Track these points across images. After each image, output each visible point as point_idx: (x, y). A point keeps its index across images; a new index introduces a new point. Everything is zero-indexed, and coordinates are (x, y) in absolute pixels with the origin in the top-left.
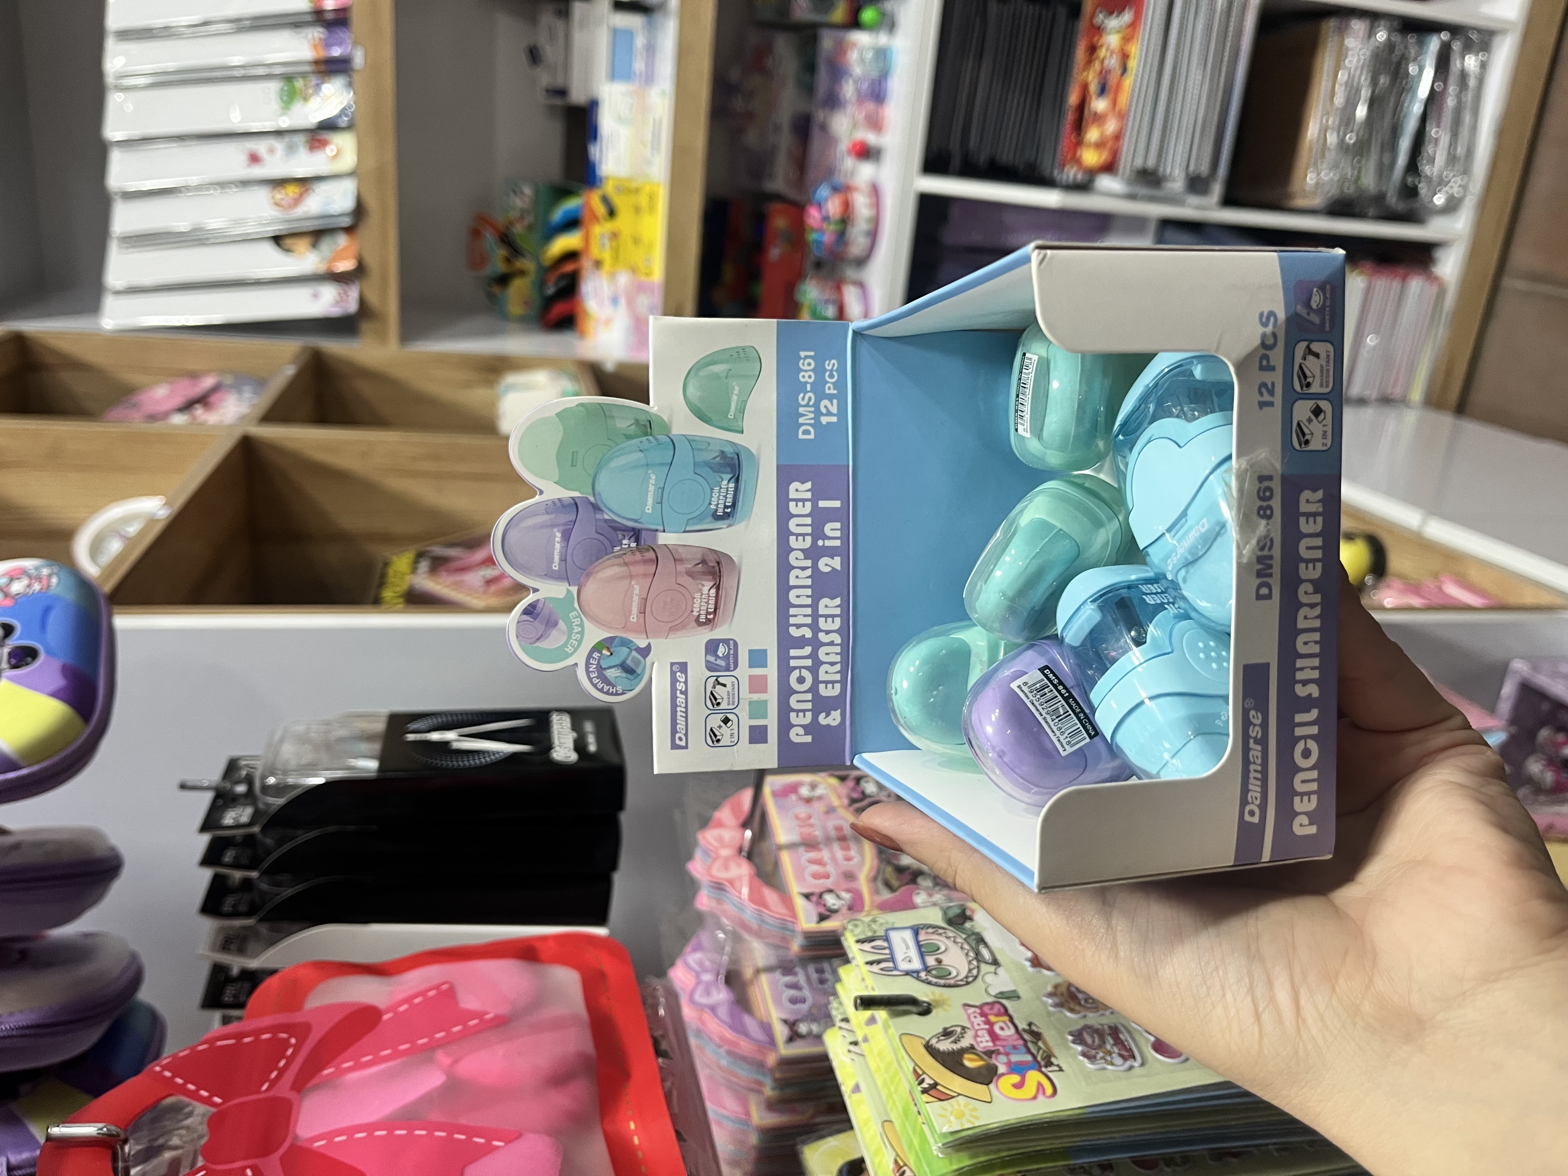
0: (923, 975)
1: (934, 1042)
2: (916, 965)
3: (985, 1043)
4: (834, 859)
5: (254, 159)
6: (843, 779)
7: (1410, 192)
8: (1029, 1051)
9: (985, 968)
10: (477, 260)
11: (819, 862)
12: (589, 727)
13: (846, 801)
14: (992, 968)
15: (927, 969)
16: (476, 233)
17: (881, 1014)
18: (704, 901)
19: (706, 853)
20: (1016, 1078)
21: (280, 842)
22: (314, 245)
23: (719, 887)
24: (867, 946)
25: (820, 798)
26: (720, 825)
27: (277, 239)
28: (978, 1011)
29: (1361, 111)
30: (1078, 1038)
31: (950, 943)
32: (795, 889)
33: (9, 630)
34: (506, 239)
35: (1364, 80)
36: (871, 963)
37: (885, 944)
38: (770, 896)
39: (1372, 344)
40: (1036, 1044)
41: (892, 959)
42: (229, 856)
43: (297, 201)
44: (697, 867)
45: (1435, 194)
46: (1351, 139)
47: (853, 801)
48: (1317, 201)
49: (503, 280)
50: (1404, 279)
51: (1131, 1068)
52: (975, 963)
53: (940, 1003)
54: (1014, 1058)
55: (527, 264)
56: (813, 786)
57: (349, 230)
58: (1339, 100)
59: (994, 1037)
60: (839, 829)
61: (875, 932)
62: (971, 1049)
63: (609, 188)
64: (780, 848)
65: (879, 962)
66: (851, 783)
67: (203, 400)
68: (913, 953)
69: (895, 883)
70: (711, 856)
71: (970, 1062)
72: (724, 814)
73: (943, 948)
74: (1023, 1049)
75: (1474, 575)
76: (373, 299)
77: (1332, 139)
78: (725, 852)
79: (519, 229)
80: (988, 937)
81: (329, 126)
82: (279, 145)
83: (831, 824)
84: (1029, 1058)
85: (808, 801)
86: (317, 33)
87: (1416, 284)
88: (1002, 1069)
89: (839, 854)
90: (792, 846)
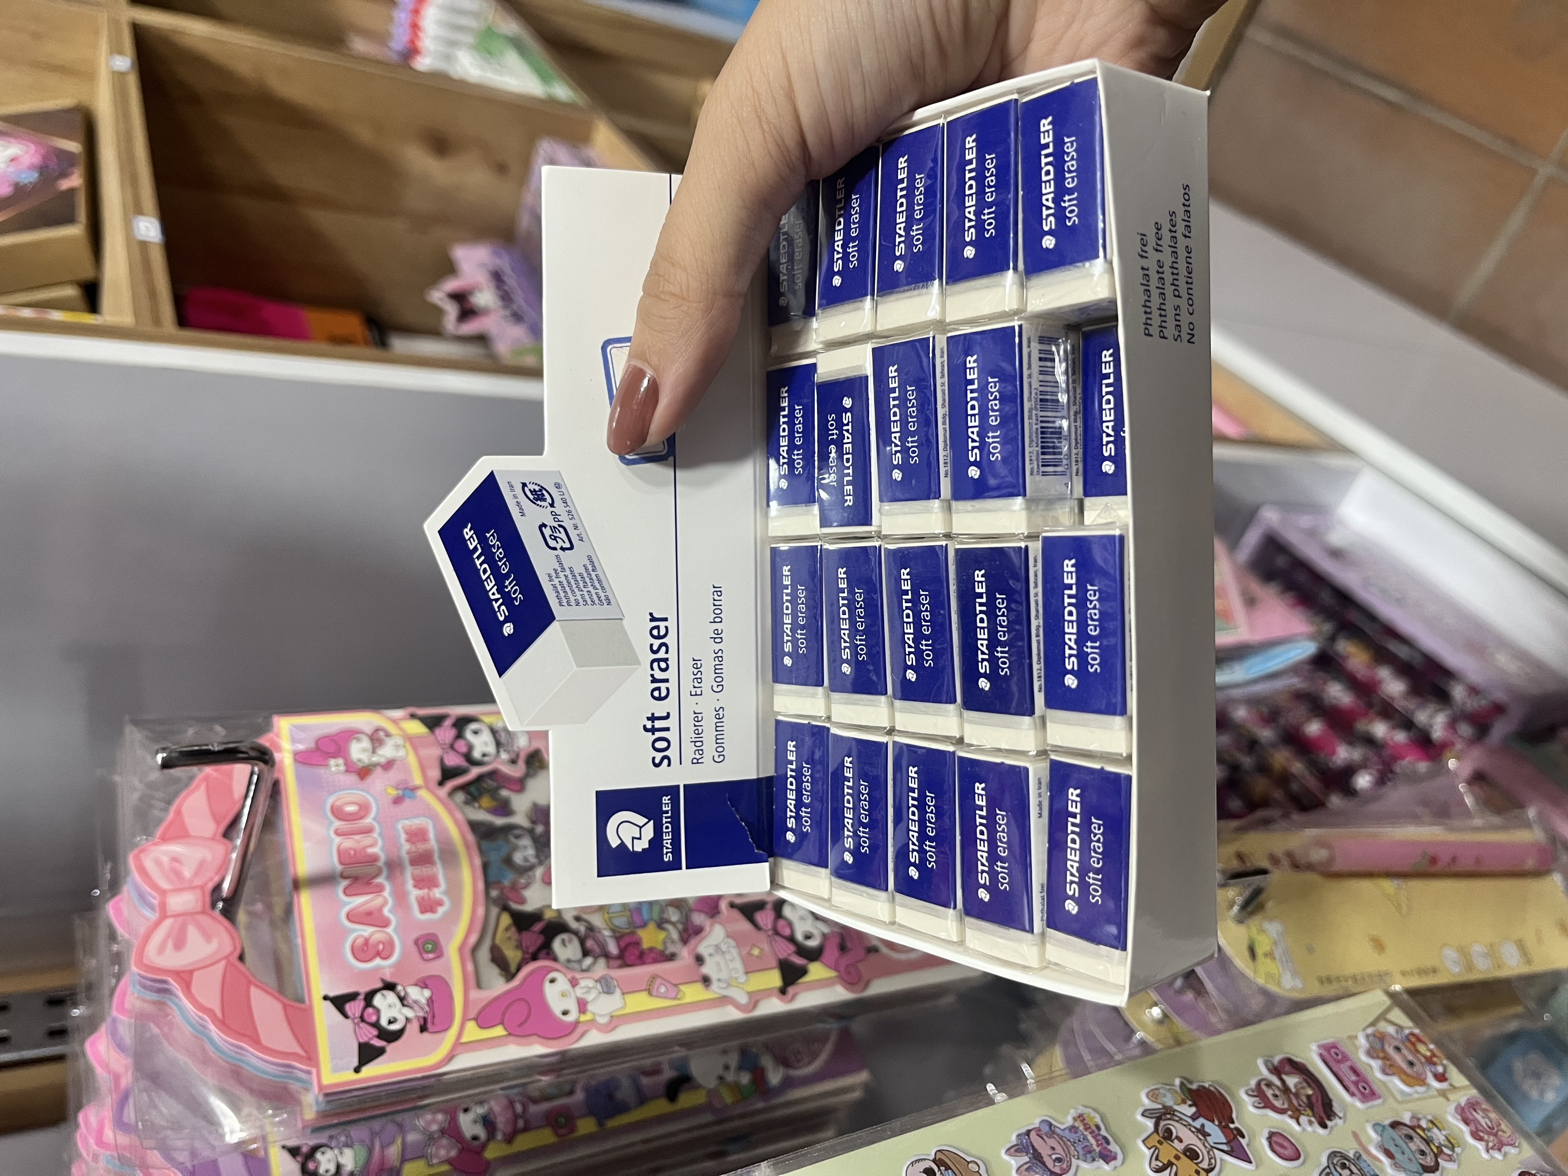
4: (402, 909)
6: (432, 723)
13: (434, 773)
19: (142, 894)
25: (388, 765)
26: (180, 833)
32: (318, 982)
44: (126, 917)
47: (448, 774)
56: (377, 738)
60: (417, 836)
64: (298, 883)
66: (446, 735)
69: (513, 955)
72: (189, 813)
78: (181, 904)
83: (403, 825)
85: (364, 772)
89: (414, 896)
90: (321, 880)
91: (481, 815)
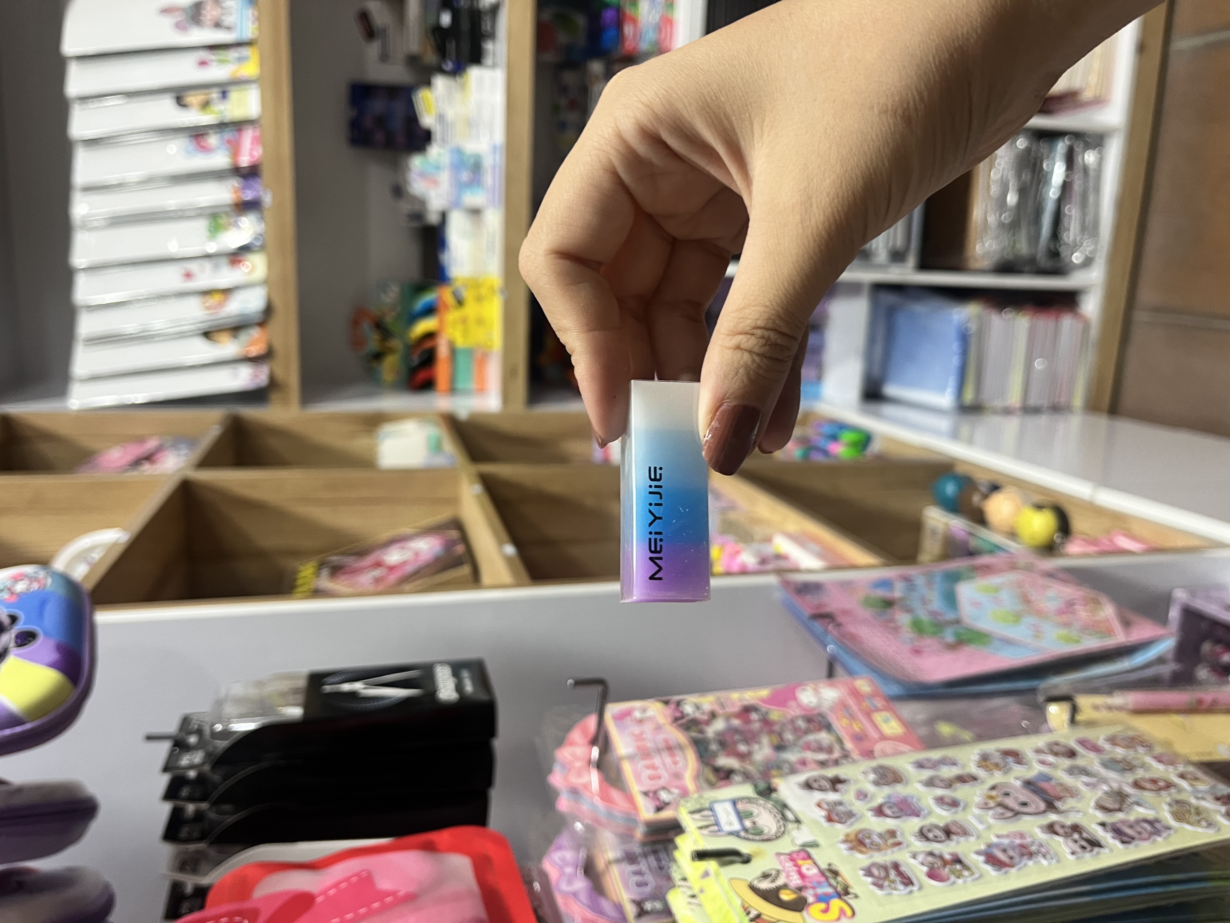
0: (743, 834)
1: (756, 883)
2: (737, 827)
3: (796, 881)
4: (664, 764)
5: (188, 275)
6: (666, 703)
7: (1054, 254)
8: (830, 885)
9: (790, 826)
10: (357, 343)
11: (653, 767)
12: (465, 674)
13: (670, 720)
14: (795, 825)
15: (746, 830)
16: (355, 323)
17: (712, 865)
18: (564, 804)
19: (563, 766)
20: (822, 906)
21: (226, 778)
22: (235, 337)
23: (575, 792)
24: (697, 816)
25: (649, 719)
26: (572, 744)
27: (207, 334)
28: (788, 857)
29: (1012, 199)
30: (868, 872)
31: (761, 809)
32: (636, 789)
33: (14, 619)
34: (380, 326)
35: (1011, 176)
36: (701, 828)
37: (710, 813)
38: (615, 794)
39: (1039, 368)
40: (835, 878)
41: (717, 824)
42: (185, 792)
43: (221, 305)
44: (556, 779)
45: (1073, 254)
46: (1006, 218)
47: (676, 719)
48: (986, 264)
49: (378, 356)
50: (1057, 318)
51: (911, 892)
52: (782, 822)
53: (759, 853)
54: (820, 891)
55: (396, 343)
56: (644, 710)
57: (262, 324)
58: (995, 190)
59: (802, 876)
60: (666, 741)
61: (702, 804)
62: (785, 886)
63: (458, 284)
64: (621, 759)
65: (707, 827)
66: (673, 706)
67: (149, 458)
68: (734, 818)
69: (713, 780)
70: (567, 768)
71: (786, 896)
72: (576, 735)
73: (755, 814)
74: (826, 884)
75: (1137, 529)
76: (280, 373)
77: (992, 219)
78: (578, 764)
79: (389, 319)
80: (790, 802)
81: (245, 249)
82: (207, 265)
83: (661, 737)
84: (830, 890)
85: (641, 721)
86: (235, 183)
87: (1067, 322)
88: (811, 899)
89: (668, 760)
90: (631, 758)
91: (694, 734)
